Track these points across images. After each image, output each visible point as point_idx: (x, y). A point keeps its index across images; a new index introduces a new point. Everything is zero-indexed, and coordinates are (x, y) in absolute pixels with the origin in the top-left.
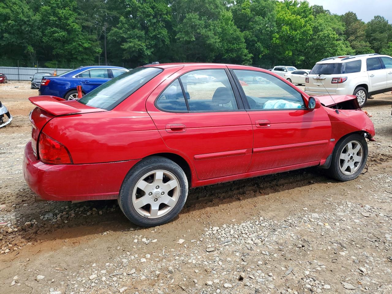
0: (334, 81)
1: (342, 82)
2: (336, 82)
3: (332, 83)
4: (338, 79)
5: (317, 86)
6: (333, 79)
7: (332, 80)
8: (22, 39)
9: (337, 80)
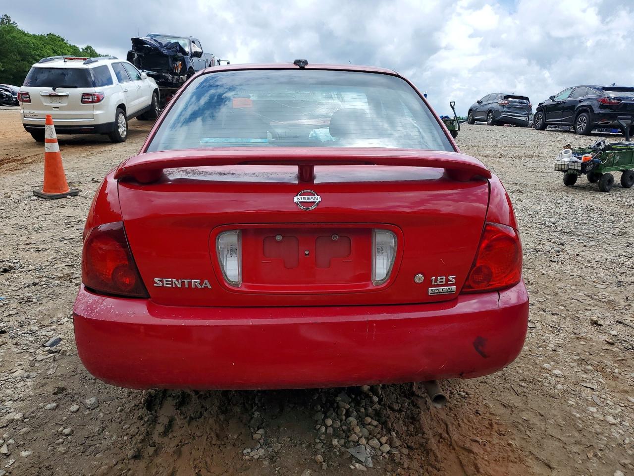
0: (84, 98)
1: (99, 100)
2: (90, 100)
3: (83, 102)
4: (92, 95)
5: (54, 109)
6: (83, 96)
7: (82, 98)
9: (91, 97)
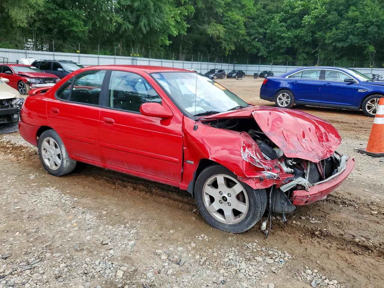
8: (365, 40)
